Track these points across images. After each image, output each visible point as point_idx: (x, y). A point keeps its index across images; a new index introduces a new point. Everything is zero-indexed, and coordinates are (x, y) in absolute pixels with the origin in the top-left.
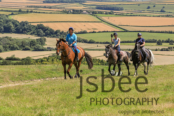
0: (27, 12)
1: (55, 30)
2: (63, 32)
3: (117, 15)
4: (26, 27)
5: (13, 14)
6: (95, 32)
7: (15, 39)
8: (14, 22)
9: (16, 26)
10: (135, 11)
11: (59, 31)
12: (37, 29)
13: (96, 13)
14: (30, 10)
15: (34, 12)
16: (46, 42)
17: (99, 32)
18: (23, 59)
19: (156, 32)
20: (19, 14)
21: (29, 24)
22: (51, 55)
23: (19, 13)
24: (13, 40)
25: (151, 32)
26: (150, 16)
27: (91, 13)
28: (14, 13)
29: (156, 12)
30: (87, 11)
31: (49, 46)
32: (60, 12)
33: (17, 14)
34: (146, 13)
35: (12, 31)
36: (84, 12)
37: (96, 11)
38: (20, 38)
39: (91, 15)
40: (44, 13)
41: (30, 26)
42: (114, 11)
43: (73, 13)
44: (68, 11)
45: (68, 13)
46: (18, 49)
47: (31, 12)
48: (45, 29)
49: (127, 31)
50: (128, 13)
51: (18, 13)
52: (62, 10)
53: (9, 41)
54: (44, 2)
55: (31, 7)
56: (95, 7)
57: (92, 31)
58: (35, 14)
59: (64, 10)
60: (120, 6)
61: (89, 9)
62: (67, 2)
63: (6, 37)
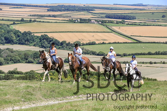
0: (30, 21)
1: (61, 41)
2: (69, 43)
3: (128, 24)
4: (29, 38)
5: (15, 24)
6: (105, 43)
7: (17, 51)
8: (16, 33)
9: (19, 36)
10: (148, 20)
11: (65, 42)
12: (40, 39)
13: (105, 23)
14: (33, 20)
15: (38, 21)
17: (109, 43)
18: (27, 73)
21: (32, 34)
23: (21, 22)
24: (15, 52)
25: (166, 43)
26: (166, 26)
28: (16, 22)
30: (96, 20)
32: (66, 22)
33: (19, 24)
34: (161, 22)
35: (13, 43)
36: (92, 21)
37: (105, 20)
38: (23, 50)
41: (33, 37)
42: (126, 20)
43: (81, 22)
44: (75, 20)
45: (75, 22)
46: (20, 62)
47: (35, 21)
48: (49, 40)
49: (140, 42)
50: (141, 23)
52: (68, 19)
53: (11, 53)
54: (48, 10)
55: (35, 16)
56: (104, 15)
57: (102, 42)
58: (38, 23)
59: (71, 19)
60: (132, 15)
61: (98, 18)
62: (74, 11)
63: (8, 49)
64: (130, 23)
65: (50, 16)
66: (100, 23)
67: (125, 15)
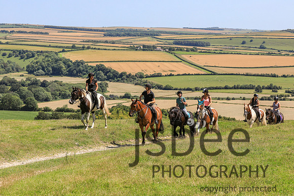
0: (83, 48)
1: (120, 73)
2: (130, 75)
3: (201, 52)
4: (82, 69)
5: (65, 51)
6: (173, 75)
8: (66, 62)
9: (69, 66)
10: (225, 47)
11: (125, 73)
12: (95, 70)
13: (174, 50)
14: (86, 46)
15: (92, 48)
16: (107, 88)
17: (178, 75)
18: (79, 111)
19: (254, 75)
20: (72, 51)
21: (86, 64)
22: (115, 105)
23: (72, 49)
24: (64, 85)
25: (247, 75)
26: (246, 54)
27: (167, 50)
28: (66, 49)
29: (254, 49)
30: (162, 47)
31: (112, 94)
32: (126, 49)
33: (69, 51)
34: (240, 49)
35: (63, 74)
36: (158, 48)
37: (173, 47)
39: (167, 52)
40: (105, 49)
41: (86, 67)
42: (198, 47)
43: (144, 50)
44: (137, 47)
45: (136, 50)
47: (88, 48)
48: (106, 71)
49: (215, 74)
50: (216, 50)
51: (70, 49)
52: (129, 46)
53: (60, 87)
54: (105, 35)
55: (88, 41)
56: (172, 41)
57: (169, 73)
58: (93, 50)
59: (132, 46)
60: (205, 41)
61: (165, 44)
62: (135, 36)
63: (56, 81)
64: (203, 51)
65: (106, 42)
67: (197, 40)
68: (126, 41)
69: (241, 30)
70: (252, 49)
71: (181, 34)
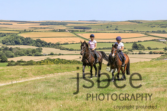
0: (30, 31)
1: (48, 43)
2: (53, 44)
3: (87, 32)
4: (29, 41)
6: (74, 43)
7: (22, 49)
8: (22, 38)
9: (23, 40)
10: (99, 29)
11: (51, 43)
12: (36, 42)
13: (74, 31)
15: (34, 31)
16: (42, 50)
17: (76, 43)
18: (28, 62)
21: (31, 39)
22: (46, 59)
23: (24, 32)
26: (109, 33)
28: (21, 32)
30: (68, 30)
31: (44, 53)
34: (106, 30)
35: (20, 44)
36: (66, 30)
38: (26, 48)
42: (86, 30)
43: (60, 32)
44: (56, 30)
45: (56, 32)
46: (24, 55)
47: (32, 31)
48: (41, 42)
50: (94, 31)
52: (52, 30)
53: (19, 50)
54: (40, 25)
55: (32, 28)
56: (73, 27)
57: (72, 43)
58: (35, 32)
59: (54, 30)
60: (89, 27)
61: (70, 29)
62: (55, 25)
63: (16, 48)
64: (88, 31)
65: (41, 28)
66: (71, 32)
67: (85, 27)
68: (51, 27)
69: (106, 21)
70: (112, 30)
71: (77, 23)
